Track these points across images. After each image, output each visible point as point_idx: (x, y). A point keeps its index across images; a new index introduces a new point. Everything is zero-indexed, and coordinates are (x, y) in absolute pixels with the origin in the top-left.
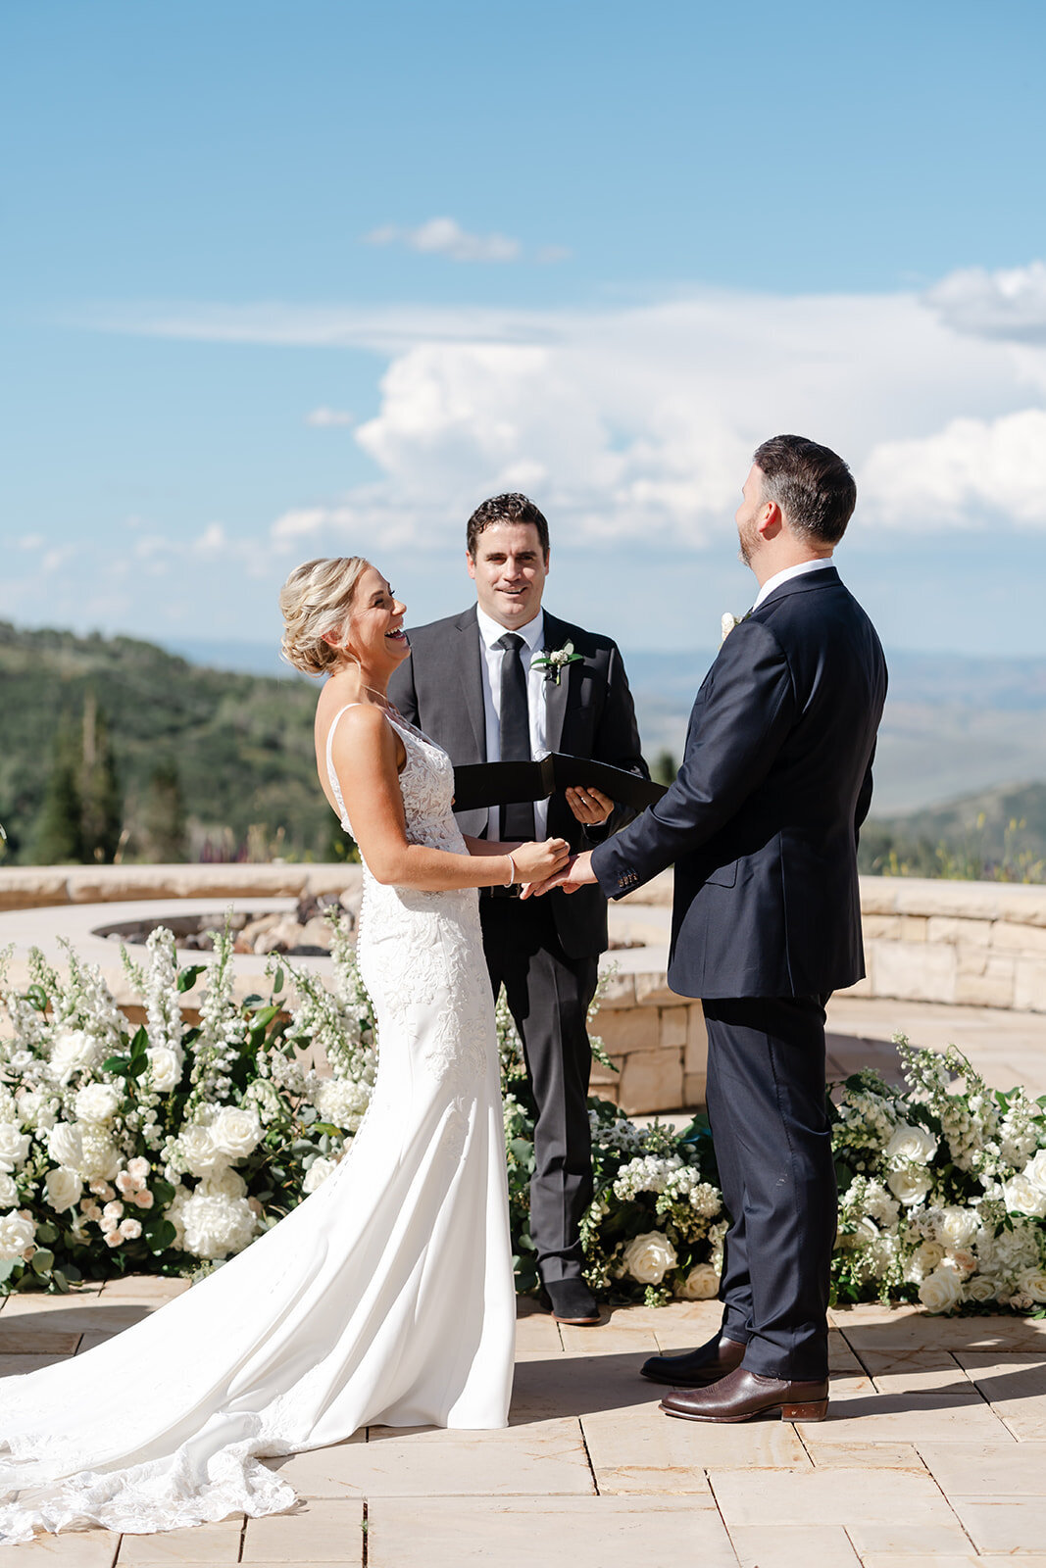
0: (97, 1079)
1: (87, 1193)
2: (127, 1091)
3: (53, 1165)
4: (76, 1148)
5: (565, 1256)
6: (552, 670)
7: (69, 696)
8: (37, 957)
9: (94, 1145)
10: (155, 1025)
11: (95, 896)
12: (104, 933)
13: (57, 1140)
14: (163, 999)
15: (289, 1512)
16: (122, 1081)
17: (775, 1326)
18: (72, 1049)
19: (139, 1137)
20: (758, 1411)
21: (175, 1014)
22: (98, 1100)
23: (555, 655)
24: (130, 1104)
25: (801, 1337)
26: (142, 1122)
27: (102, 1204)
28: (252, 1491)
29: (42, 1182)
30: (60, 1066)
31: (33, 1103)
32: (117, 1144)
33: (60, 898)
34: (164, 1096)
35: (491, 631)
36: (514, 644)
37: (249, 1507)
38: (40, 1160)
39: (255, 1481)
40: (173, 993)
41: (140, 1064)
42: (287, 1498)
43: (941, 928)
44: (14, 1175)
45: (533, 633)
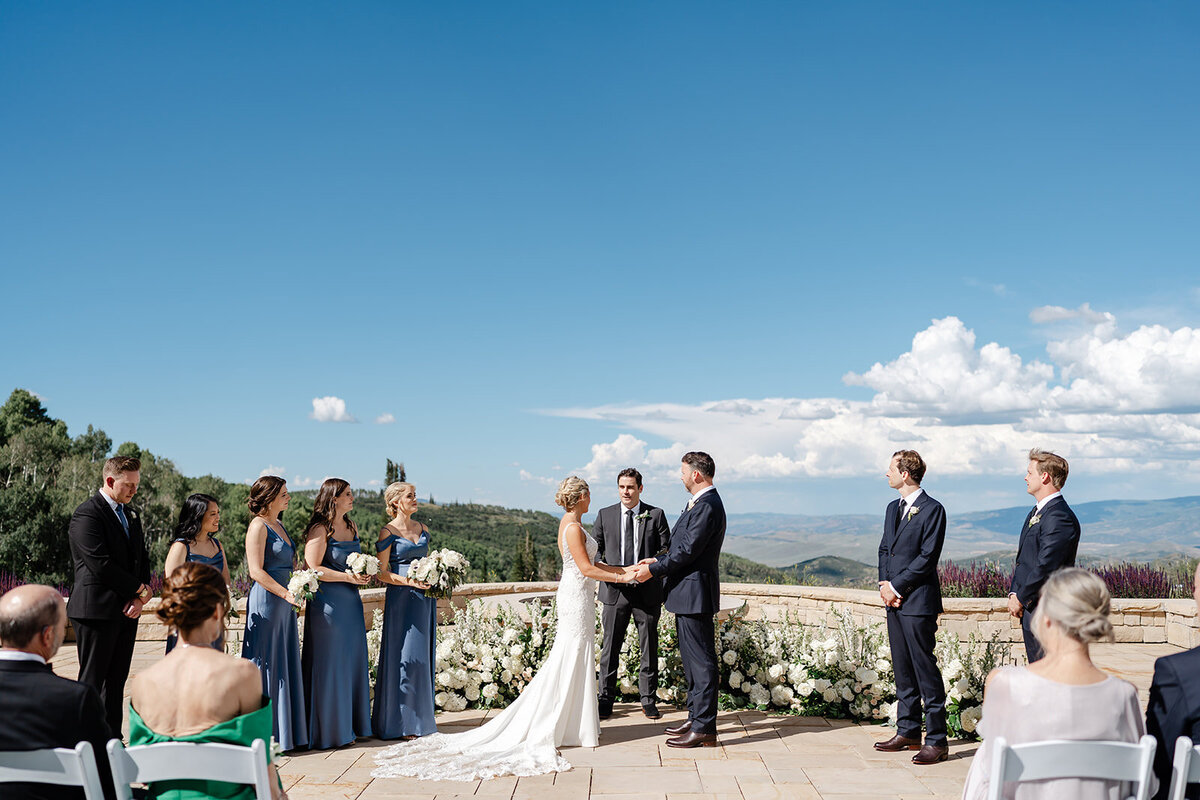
0: (517, 643)
1: (514, 678)
2: (526, 646)
3: (504, 669)
4: (510, 664)
5: (649, 697)
6: (641, 519)
7: (521, 530)
8: (500, 606)
9: (516, 662)
10: (534, 628)
11: (522, 590)
12: (523, 601)
13: (505, 661)
14: (536, 619)
15: (569, 771)
16: (524, 644)
17: (700, 716)
18: (510, 634)
19: (529, 661)
20: (695, 744)
21: (540, 624)
22: (517, 650)
23: (641, 515)
24: (526, 650)
25: (709, 720)
26: (530, 656)
27: (518, 681)
28: (559, 765)
29: (500, 674)
30: (506, 639)
31: (497, 650)
32: (522, 663)
33: (511, 591)
34: (537, 648)
35: (624, 509)
36: (631, 514)
37: (557, 769)
38: (499, 667)
39: (560, 761)
40: (540, 617)
41: (530, 638)
42: (569, 767)
43: (783, 599)
44: (492, 672)
45: (636, 509)
